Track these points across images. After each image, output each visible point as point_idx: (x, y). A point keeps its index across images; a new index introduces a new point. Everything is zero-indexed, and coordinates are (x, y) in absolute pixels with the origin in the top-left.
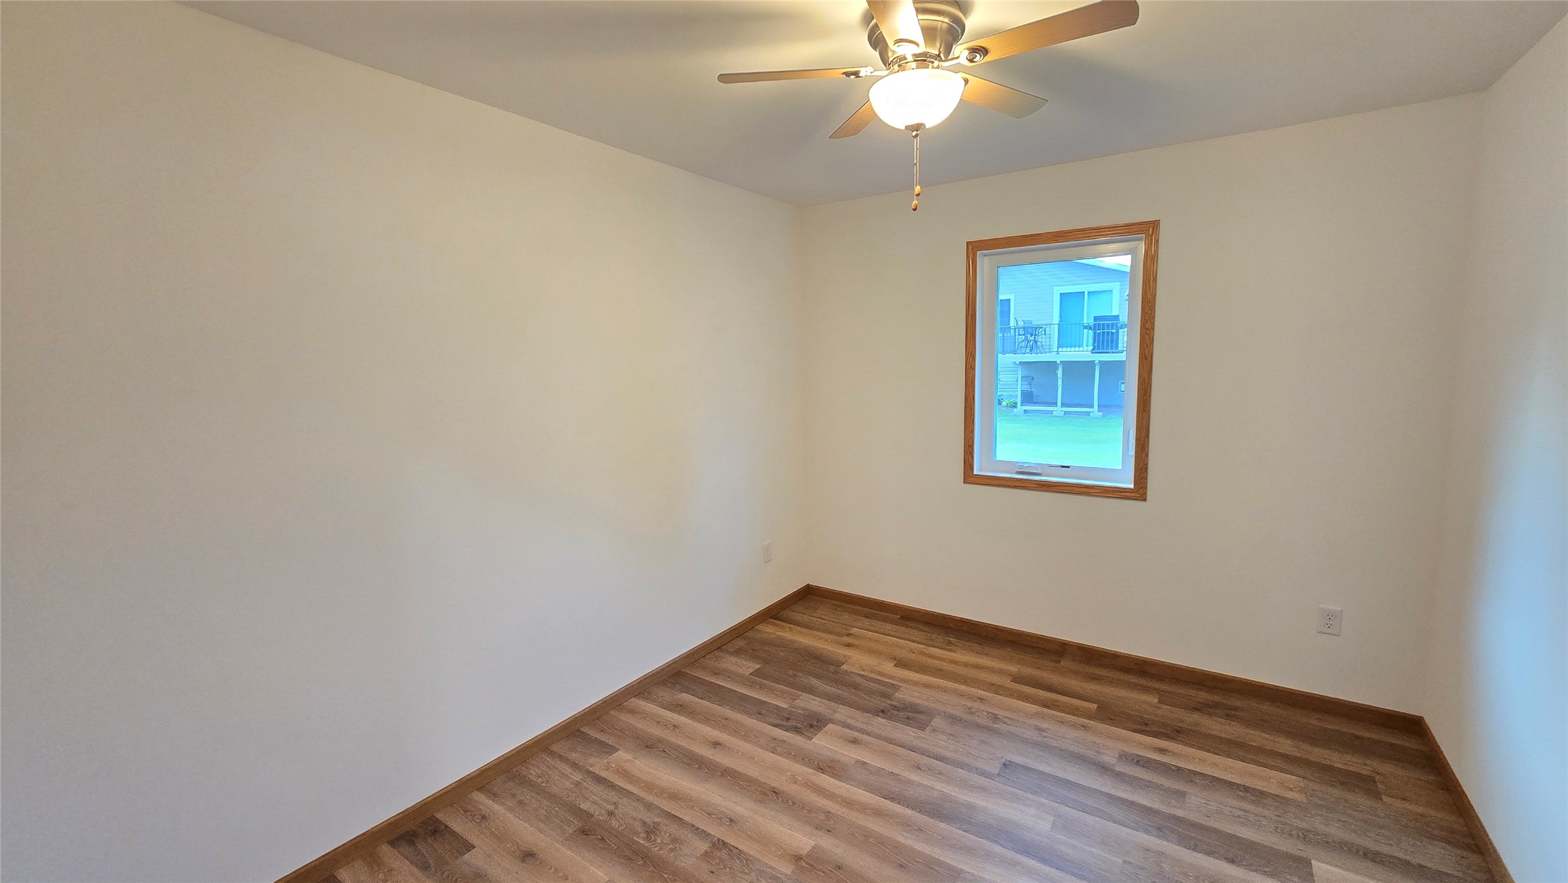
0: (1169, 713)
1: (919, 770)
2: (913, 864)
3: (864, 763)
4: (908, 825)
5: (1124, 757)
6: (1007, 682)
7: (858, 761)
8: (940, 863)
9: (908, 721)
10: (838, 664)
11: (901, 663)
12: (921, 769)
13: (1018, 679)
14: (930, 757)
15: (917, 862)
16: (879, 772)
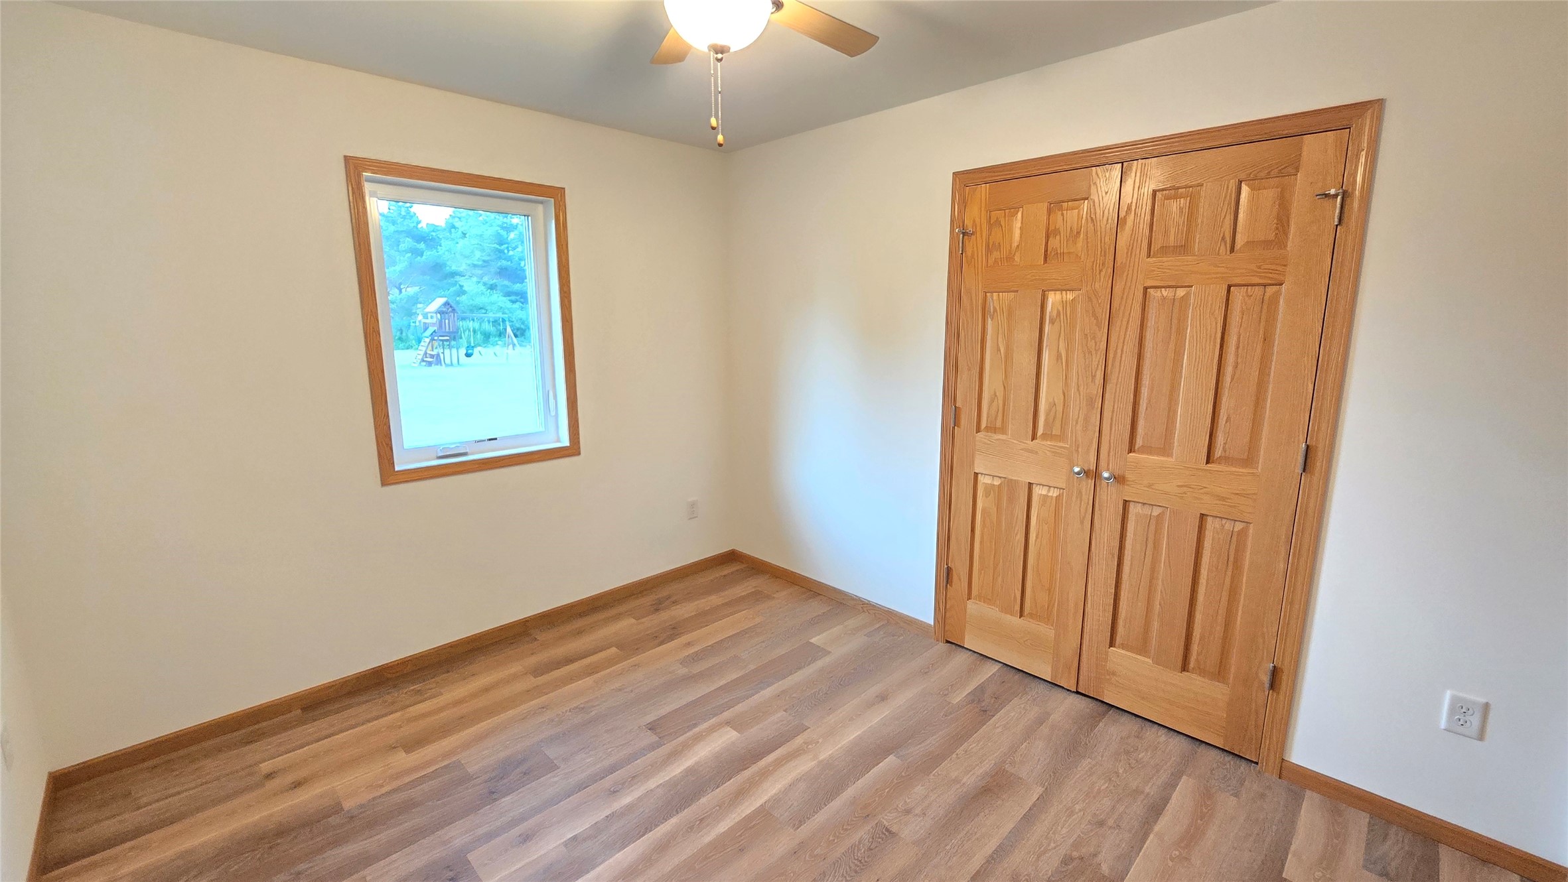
0: (652, 622)
1: (618, 793)
2: (742, 840)
3: (575, 838)
4: (692, 828)
5: (684, 662)
6: (533, 681)
7: (566, 844)
8: (749, 818)
9: (529, 775)
10: (337, 809)
11: (410, 746)
12: (618, 791)
13: (538, 671)
14: (603, 777)
15: (741, 836)
16: (597, 829)
